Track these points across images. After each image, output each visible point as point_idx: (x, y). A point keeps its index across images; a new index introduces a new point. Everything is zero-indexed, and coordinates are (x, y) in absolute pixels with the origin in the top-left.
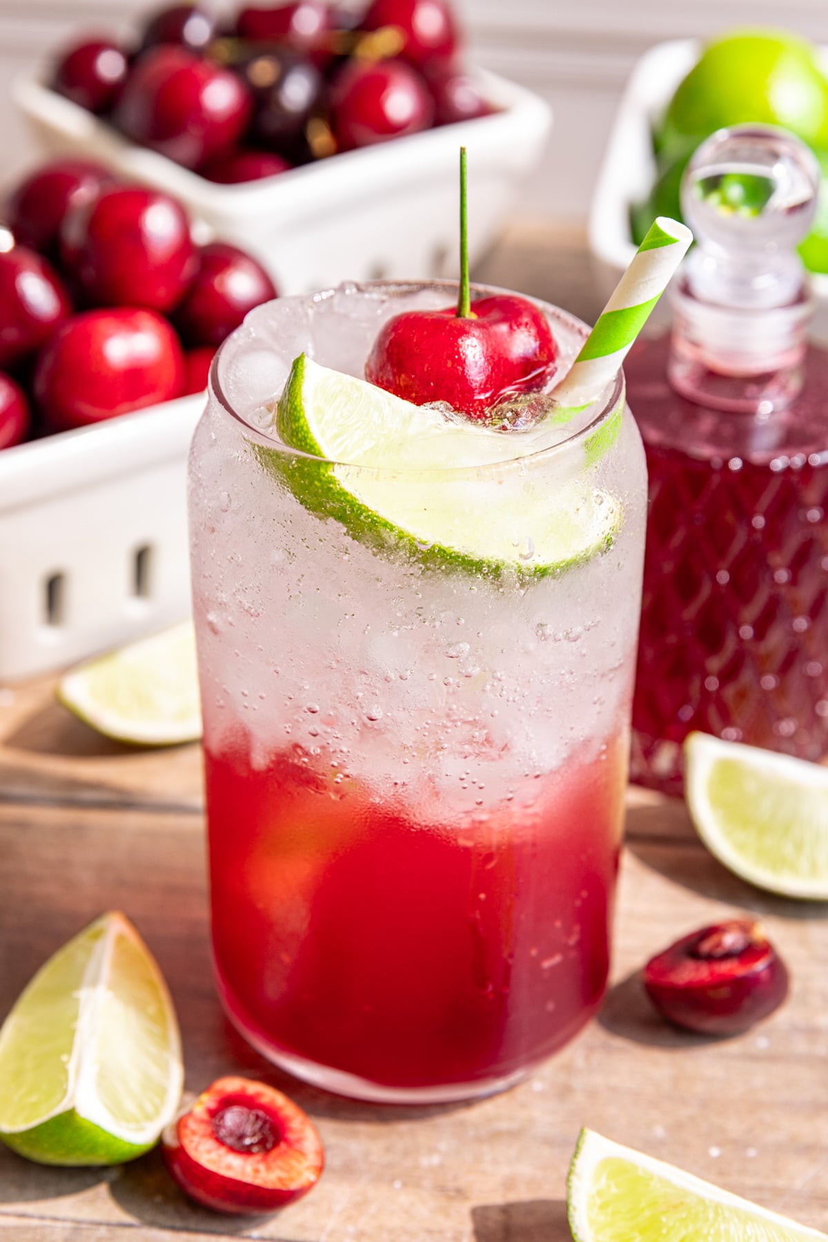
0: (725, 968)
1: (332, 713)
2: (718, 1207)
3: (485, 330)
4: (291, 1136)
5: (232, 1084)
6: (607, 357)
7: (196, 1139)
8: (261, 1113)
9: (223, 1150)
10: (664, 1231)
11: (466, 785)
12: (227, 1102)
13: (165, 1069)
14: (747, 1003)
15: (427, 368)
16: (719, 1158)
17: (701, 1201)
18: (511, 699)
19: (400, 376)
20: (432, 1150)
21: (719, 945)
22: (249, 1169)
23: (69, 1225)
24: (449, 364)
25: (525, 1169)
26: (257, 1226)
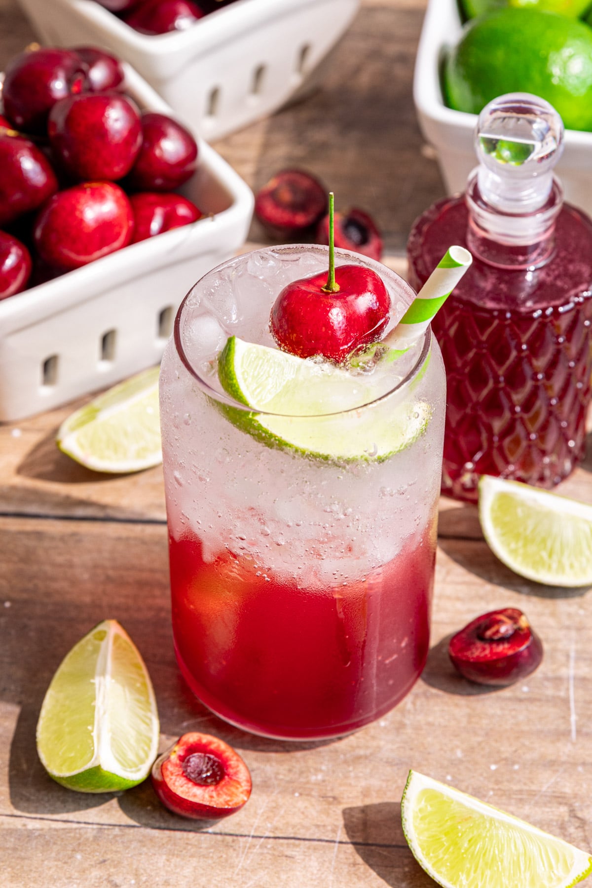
0: (501, 648)
1: (253, 539)
2: (492, 820)
3: (342, 300)
4: (231, 771)
5: (192, 737)
6: (420, 323)
7: (174, 777)
8: (212, 756)
9: (190, 785)
10: (460, 834)
11: (336, 577)
12: (192, 749)
13: (149, 725)
14: (515, 671)
15: (310, 332)
16: (496, 770)
17: (482, 816)
18: (364, 530)
19: (293, 335)
20: (318, 770)
21: (497, 632)
22: (207, 796)
23: (95, 827)
24: (324, 329)
25: (375, 783)
26: (211, 826)
